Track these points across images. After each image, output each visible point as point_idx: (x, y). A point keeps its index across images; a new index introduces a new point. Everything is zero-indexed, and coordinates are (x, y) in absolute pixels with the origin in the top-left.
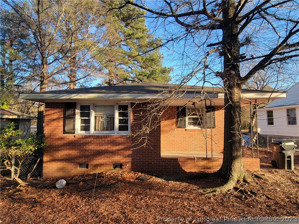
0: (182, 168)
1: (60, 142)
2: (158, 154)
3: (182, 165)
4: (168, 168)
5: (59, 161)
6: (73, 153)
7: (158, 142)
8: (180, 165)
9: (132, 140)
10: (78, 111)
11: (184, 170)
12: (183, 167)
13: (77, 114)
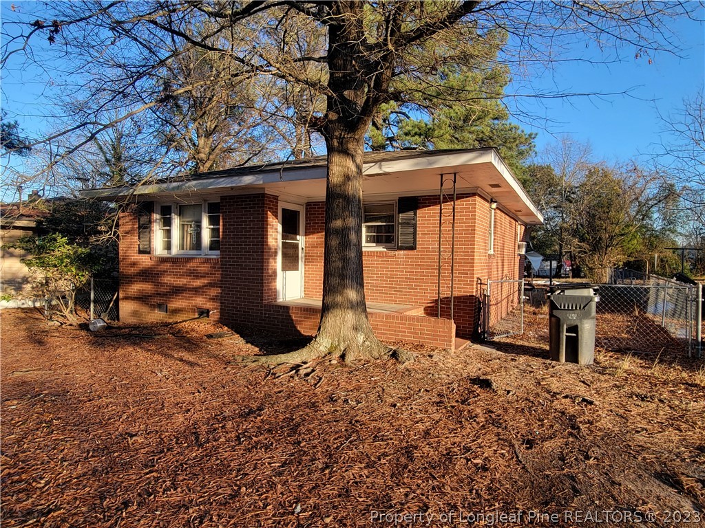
0: (295, 327)
1: (132, 270)
2: (259, 296)
3: (297, 320)
4: (274, 325)
5: (133, 300)
6: (147, 287)
7: (258, 273)
8: (292, 320)
9: (221, 268)
10: (156, 216)
11: (299, 331)
12: (298, 324)
13: (156, 222)
